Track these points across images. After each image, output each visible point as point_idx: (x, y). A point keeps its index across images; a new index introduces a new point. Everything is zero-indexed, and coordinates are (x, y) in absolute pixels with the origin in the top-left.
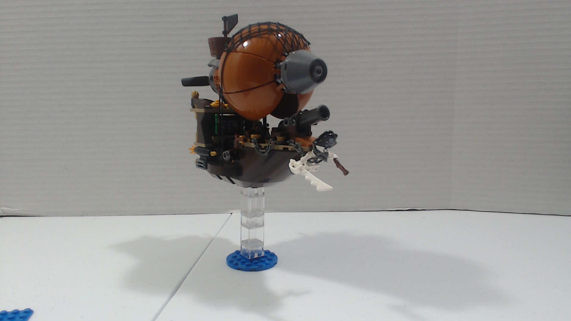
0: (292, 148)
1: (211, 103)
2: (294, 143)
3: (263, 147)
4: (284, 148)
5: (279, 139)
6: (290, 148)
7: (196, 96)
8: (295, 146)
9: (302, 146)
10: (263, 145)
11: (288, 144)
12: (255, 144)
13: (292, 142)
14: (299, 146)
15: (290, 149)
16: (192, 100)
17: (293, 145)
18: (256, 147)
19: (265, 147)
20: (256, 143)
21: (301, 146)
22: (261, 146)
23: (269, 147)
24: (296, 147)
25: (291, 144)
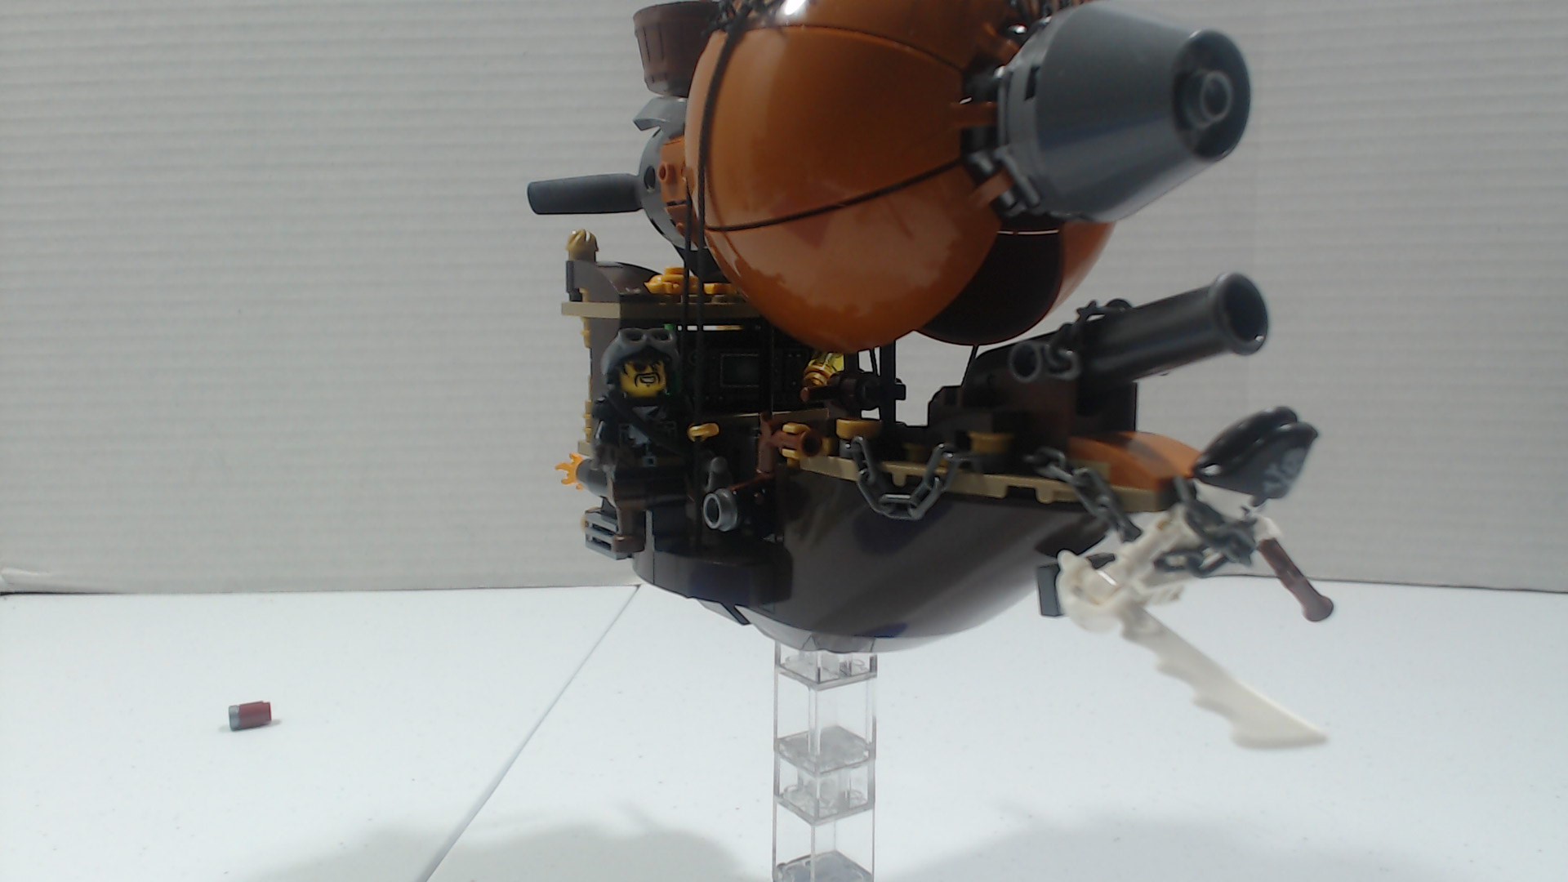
0: (1057, 493)
1: (648, 281)
2: (1069, 470)
3: (899, 480)
4: (1012, 491)
5: (985, 441)
6: (1046, 489)
7: (586, 250)
8: (1078, 483)
9: (1116, 483)
10: (900, 470)
11: (1030, 472)
12: (862, 466)
13: (1056, 461)
14: (1100, 485)
15: (1044, 498)
16: (570, 266)
17: (1067, 476)
18: (865, 477)
19: (912, 482)
20: (867, 461)
21: (1107, 483)
22: (889, 477)
23: (932, 483)
24: (1081, 489)
25: (1054, 470)
